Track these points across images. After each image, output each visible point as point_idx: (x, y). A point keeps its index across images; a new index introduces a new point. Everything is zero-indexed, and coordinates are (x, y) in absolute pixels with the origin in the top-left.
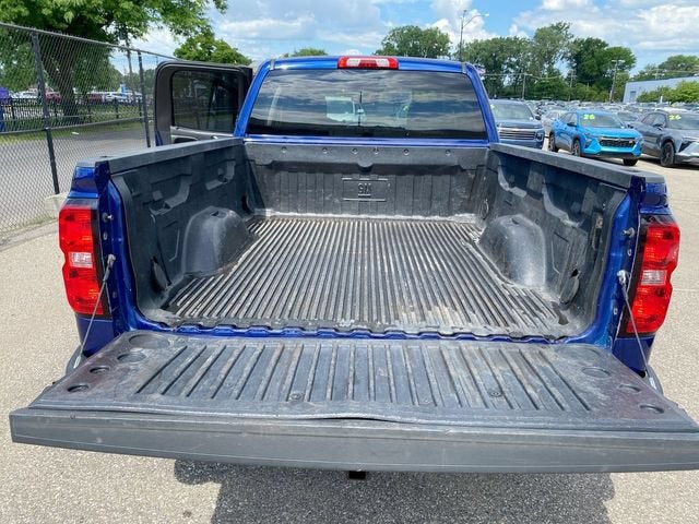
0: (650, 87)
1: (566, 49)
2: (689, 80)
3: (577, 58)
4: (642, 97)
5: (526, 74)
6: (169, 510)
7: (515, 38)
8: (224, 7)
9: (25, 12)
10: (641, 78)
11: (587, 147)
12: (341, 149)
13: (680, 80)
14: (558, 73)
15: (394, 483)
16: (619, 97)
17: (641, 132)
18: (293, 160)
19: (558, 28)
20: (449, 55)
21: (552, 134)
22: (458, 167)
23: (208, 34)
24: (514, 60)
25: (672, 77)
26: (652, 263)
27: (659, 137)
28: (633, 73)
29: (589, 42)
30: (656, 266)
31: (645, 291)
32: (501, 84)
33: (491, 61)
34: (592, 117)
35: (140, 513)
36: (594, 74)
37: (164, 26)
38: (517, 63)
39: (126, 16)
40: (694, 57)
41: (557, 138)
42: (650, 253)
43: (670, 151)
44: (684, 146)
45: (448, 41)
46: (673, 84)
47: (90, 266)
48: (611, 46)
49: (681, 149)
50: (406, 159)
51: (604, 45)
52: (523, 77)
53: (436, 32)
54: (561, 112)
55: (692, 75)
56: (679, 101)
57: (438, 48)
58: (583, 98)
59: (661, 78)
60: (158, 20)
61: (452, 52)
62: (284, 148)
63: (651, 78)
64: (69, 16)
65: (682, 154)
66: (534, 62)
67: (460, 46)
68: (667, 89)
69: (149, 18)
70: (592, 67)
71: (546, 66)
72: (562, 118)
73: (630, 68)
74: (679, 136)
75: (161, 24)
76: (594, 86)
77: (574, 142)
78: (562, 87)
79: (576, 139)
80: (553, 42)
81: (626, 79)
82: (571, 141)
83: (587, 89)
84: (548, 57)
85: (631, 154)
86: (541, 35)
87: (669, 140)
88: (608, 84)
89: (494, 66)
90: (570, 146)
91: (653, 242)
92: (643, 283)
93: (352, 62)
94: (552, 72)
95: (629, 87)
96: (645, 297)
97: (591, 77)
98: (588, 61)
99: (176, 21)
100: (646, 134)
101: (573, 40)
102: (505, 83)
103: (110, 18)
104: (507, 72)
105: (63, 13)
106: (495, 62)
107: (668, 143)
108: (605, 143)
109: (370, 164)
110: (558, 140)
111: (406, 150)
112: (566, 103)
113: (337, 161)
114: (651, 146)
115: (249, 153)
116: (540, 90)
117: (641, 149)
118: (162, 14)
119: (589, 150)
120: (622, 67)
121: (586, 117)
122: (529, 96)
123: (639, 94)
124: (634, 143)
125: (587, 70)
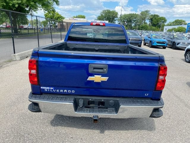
0: (171, 28)
1: (149, 17)
2: (180, 26)
3: (151, 19)
4: (168, 30)
5: (138, 23)
6: (50, 132)
7: (135, 14)
8: (58, 4)
9: (5, 4)
10: (168, 25)
11: (153, 44)
12: (91, 45)
13: (178, 26)
14: (147, 23)
15: (103, 126)
16: (162, 30)
17: (167, 40)
18: (79, 47)
19: (147, 11)
20: (118, 18)
21: (144, 40)
22: (119, 50)
23: (54, 11)
24: (135, 19)
25: (176, 25)
26: (162, 74)
27: (172, 41)
28: (166, 24)
29: (155, 15)
30: (162, 75)
31: (160, 81)
32: (131, 26)
33: (129, 20)
34: (155, 36)
35: (43, 133)
36: (156, 24)
37: (42, 9)
38: (136, 20)
39: (32, 6)
40: (182, 20)
41: (146, 41)
42: (161, 72)
43: (174, 45)
44: (178, 44)
45: (117, 14)
46: (176, 27)
47: (35, 73)
48: (160, 16)
49: (177, 45)
50: (107, 48)
51: (159, 16)
52: (137, 24)
53: (114, 11)
54: (147, 34)
55: (181, 25)
56: (178, 31)
57: (115, 16)
58: (153, 30)
59: (173, 25)
60: (41, 7)
61: (118, 17)
62: (77, 44)
63: (171, 25)
64: (17, 6)
65: (178, 46)
66: (140, 20)
67: (121, 15)
68: (175, 28)
69: (38, 7)
70: (155, 22)
71: (143, 21)
72: (147, 36)
73: (165, 22)
74: (177, 41)
75: (41, 8)
76: (156, 27)
77: (150, 42)
78: (148, 27)
79: (151, 41)
80: (145, 15)
81: (164, 25)
82: (149, 42)
83: (154, 28)
84: (144, 19)
85: (164, 46)
86: (142, 13)
87: (174, 42)
88: (160, 27)
89: (130, 21)
90: (149, 43)
91: (161, 70)
92: (159, 79)
93: (94, 24)
94: (145, 23)
95: (165, 27)
96: (160, 82)
97: (155, 25)
98: (154, 20)
99: (46, 8)
100: (169, 41)
101: (150, 15)
102: (133, 26)
103: (27, 6)
104: (133, 23)
105: (15, 5)
106: (130, 20)
107: (174, 43)
108: (158, 43)
109: (98, 49)
110: (146, 42)
111: (107, 46)
112: (148, 31)
113: (90, 48)
114: (170, 44)
115: (68, 45)
116: (142, 28)
117: (167, 44)
118: (42, 6)
119: (154, 44)
120: (163, 22)
121: (153, 36)
122: (139, 29)
123: (167, 29)
124: (165, 43)
125: (154, 23)
